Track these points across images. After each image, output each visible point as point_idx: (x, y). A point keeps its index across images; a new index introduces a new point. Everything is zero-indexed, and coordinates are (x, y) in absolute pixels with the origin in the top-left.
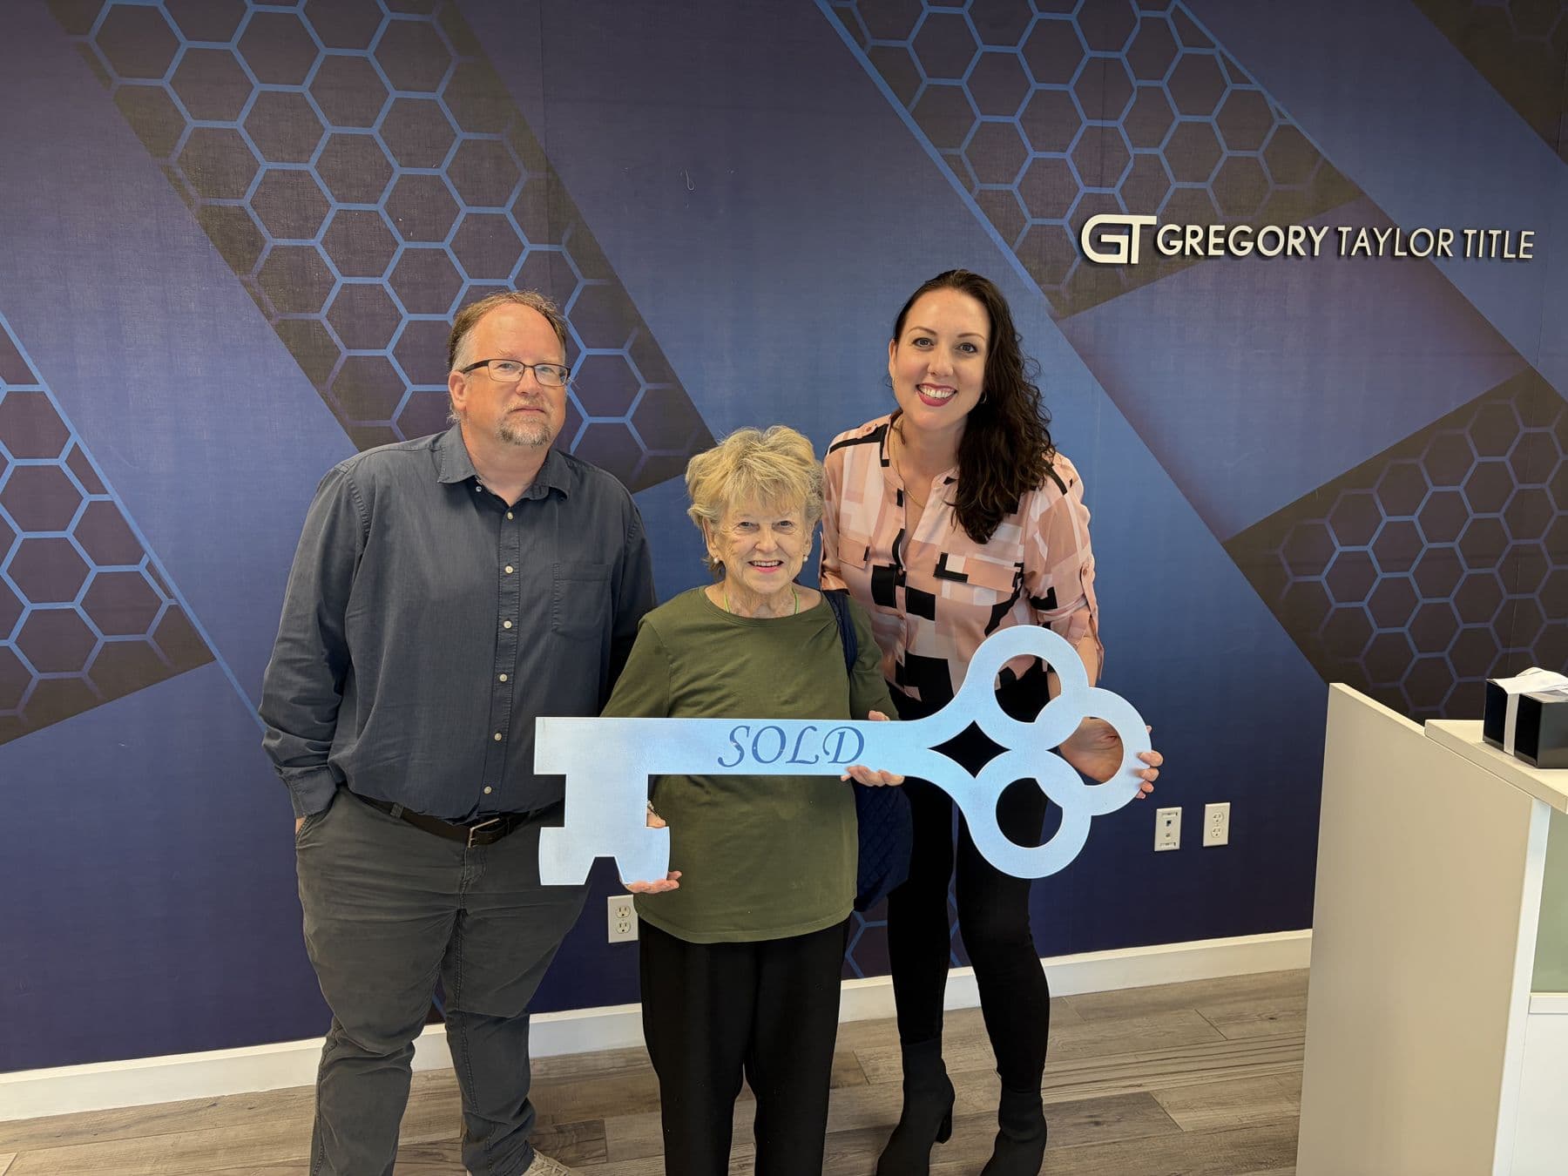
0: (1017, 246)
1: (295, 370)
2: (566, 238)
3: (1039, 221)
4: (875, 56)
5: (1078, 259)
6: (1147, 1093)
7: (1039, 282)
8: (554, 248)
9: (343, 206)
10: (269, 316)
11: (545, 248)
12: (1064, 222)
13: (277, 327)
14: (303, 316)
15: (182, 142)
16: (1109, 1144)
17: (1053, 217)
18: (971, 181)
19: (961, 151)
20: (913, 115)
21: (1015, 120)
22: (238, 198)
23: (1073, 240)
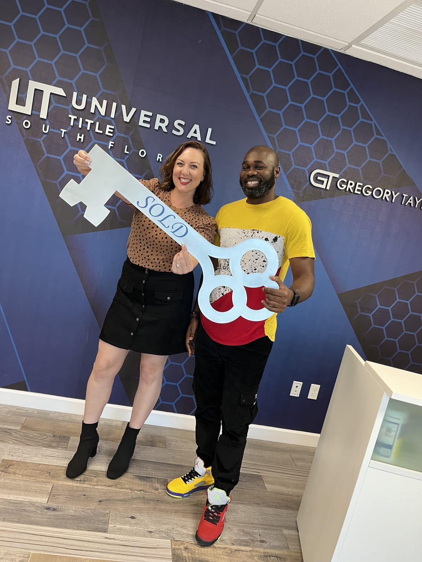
0: (287, 173)
1: (27, 156)
2: (130, 134)
3: (297, 167)
4: (252, 96)
5: (308, 183)
6: (261, 476)
7: (293, 188)
8: (126, 136)
9: (57, 105)
10: (23, 136)
11: (123, 135)
12: (306, 169)
13: (25, 140)
14: (35, 139)
15: (8, 71)
17: (302, 166)
18: (276, 147)
19: (275, 136)
20: (261, 120)
21: (296, 130)
22: (22, 94)
23: (308, 176)
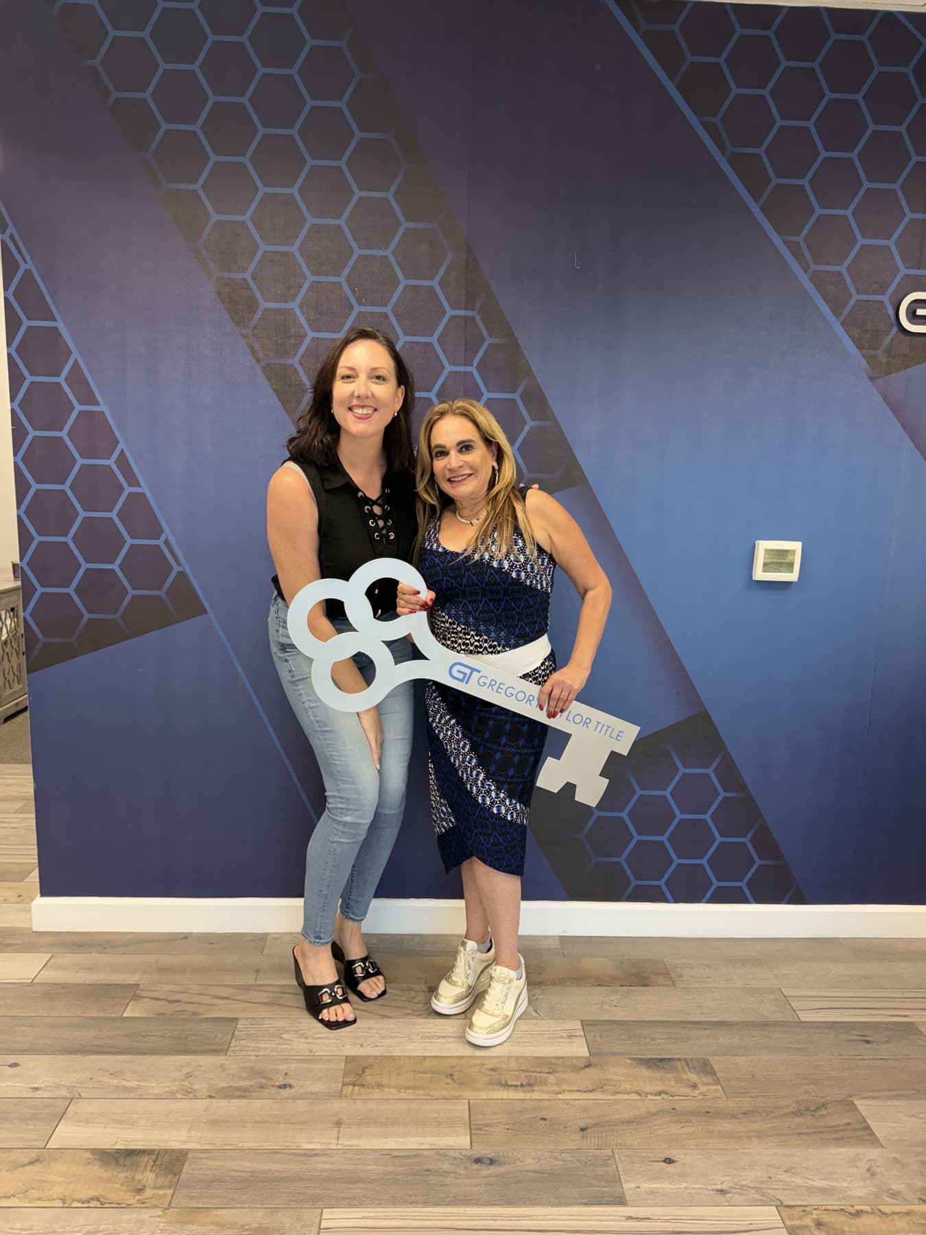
0: (842, 317)
1: (274, 401)
2: (478, 306)
3: (864, 297)
4: (734, 161)
5: (895, 329)
6: (911, 1023)
7: (860, 348)
8: (469, 313)
9: (316, 278)
10: (258, 361)
11: (462, 313)
12: (885, 298)
13: (263, 369)
14: (282, 361)
15: (207, 230)
16: (877, 1059)
17: (875, 293)
18: (807, 263)
19: (800, 239)
20: (762, 209)
21: (848, 213)
22: (243, 272)
23: (891, 312)
